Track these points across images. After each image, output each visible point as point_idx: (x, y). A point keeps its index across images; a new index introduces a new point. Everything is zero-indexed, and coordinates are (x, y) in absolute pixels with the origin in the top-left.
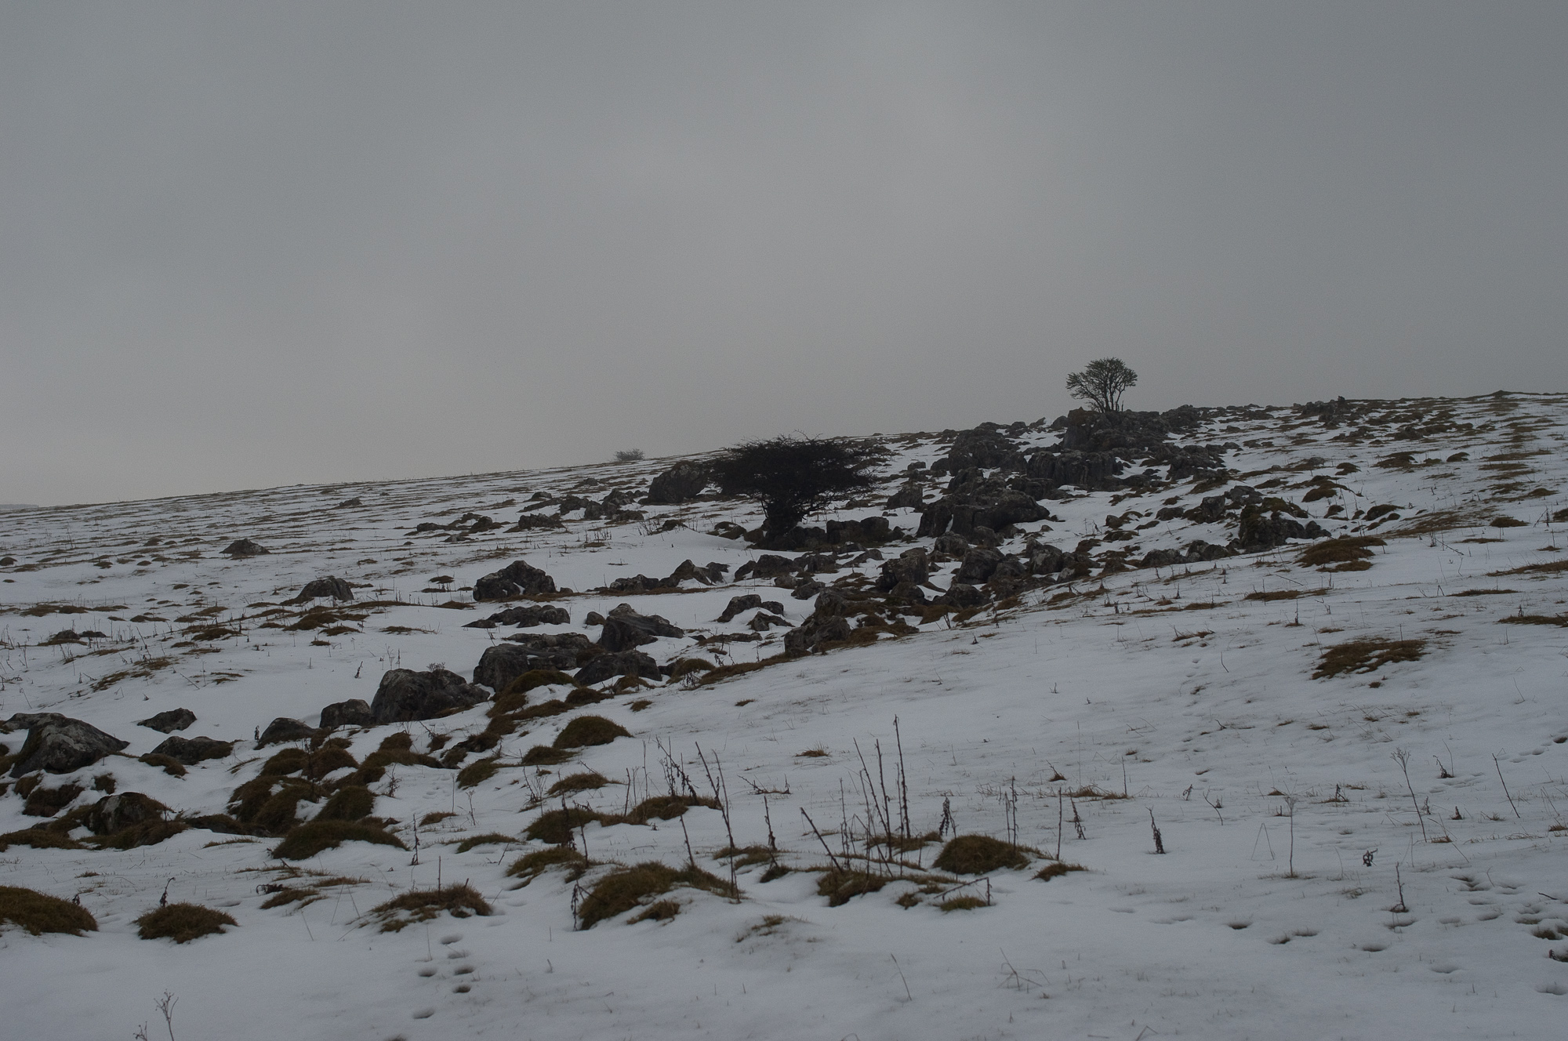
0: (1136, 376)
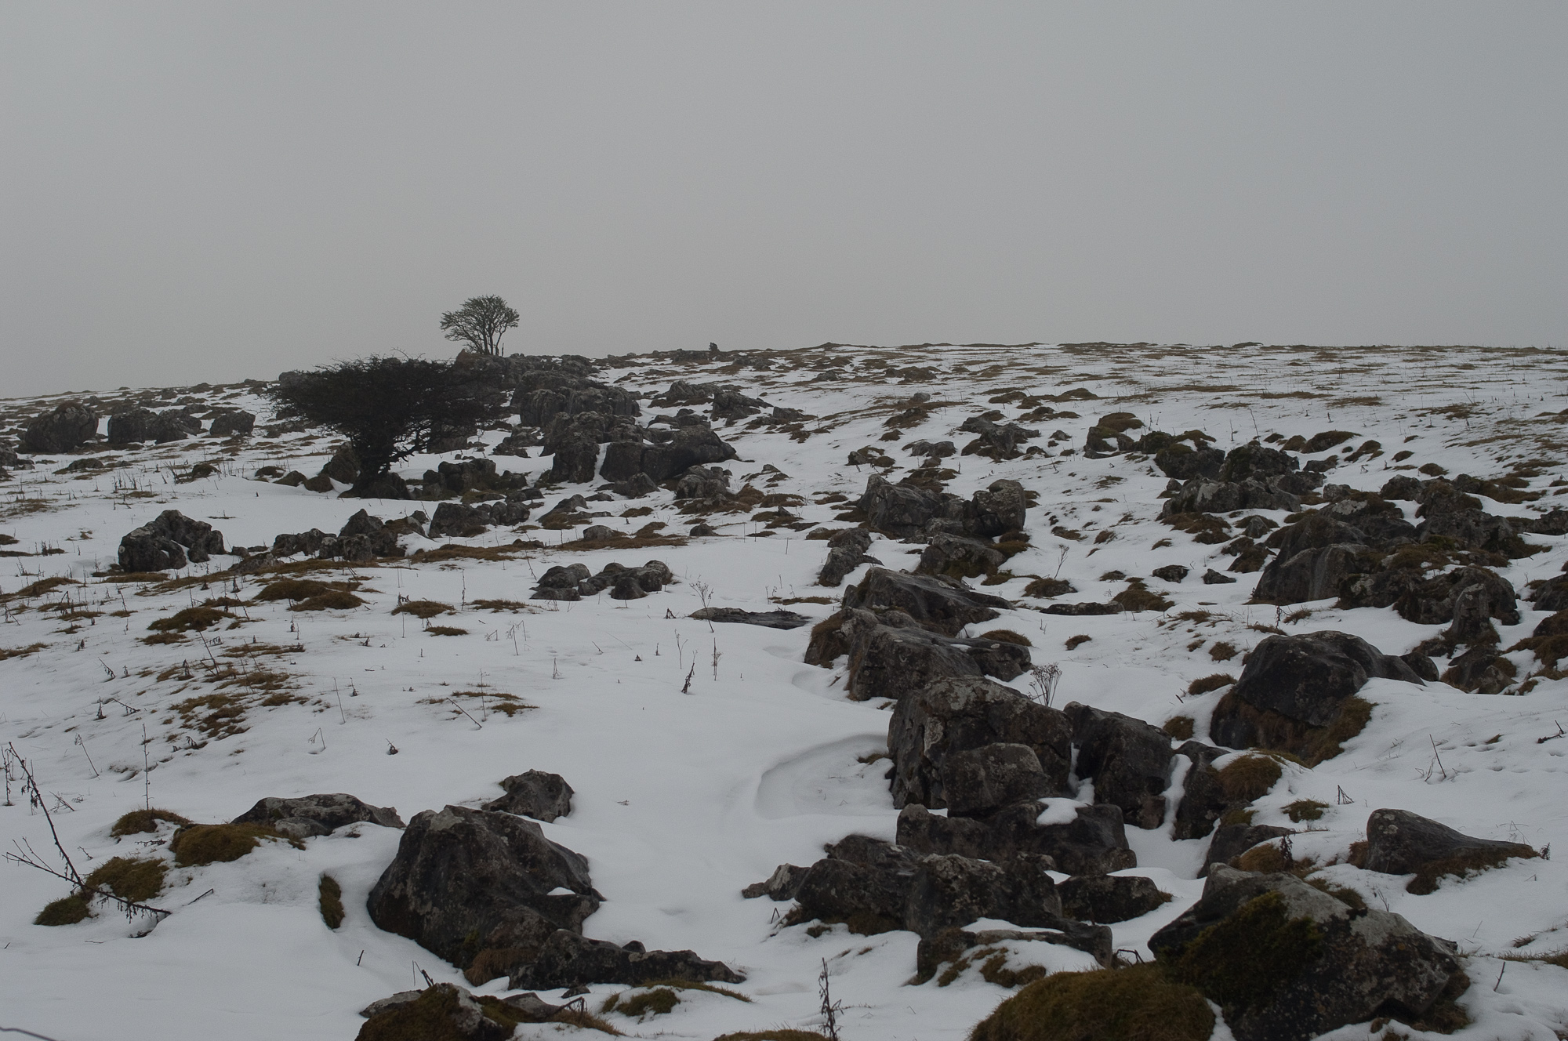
0: (518, 316)
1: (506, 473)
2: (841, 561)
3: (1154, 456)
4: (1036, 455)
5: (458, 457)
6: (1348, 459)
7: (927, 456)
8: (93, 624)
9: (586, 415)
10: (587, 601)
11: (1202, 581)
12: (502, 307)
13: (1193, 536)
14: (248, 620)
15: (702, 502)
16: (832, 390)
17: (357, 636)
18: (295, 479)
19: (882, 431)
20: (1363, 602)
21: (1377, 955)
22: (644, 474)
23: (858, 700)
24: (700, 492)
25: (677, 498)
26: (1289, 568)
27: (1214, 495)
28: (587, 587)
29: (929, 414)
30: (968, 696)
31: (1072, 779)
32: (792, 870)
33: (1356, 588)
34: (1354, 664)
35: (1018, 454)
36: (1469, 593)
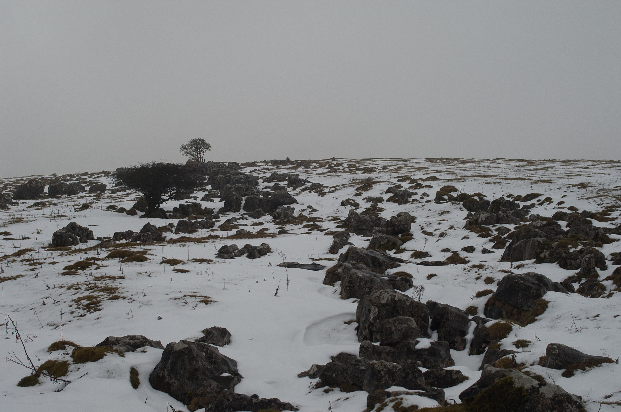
0: (211, 146)
1: (206, 208)
2: (338, 244)
3: (462, 203)
4: (416, 202)
5: (187, 202)
6: (539, 204)
7: (372, 202)
8: (41, 267)
9: (237, 185)
10: (237, 259)
11: (481, 252)
12: (204, 143)
13: (478, 234)
14: (103, 266)
15: (283, 220)
16: (335, 176)
17: (146, 273)
18: (122, 210)
19: (355, 193)
20: (545, 261)
21: (550, 401)
22: (260, 209)
23: (345, 299)
24: (282, 216)
25: (273, 218)
26: (515, 248)
27: (486, 218)
28: (237, 254)
29: (373, 186)
30: (388, 298)
31: (429, 331)
32: (318, 366)
33: (542, 255)
34: (541, 286)
35: (408, 202)
36: (587, 258)
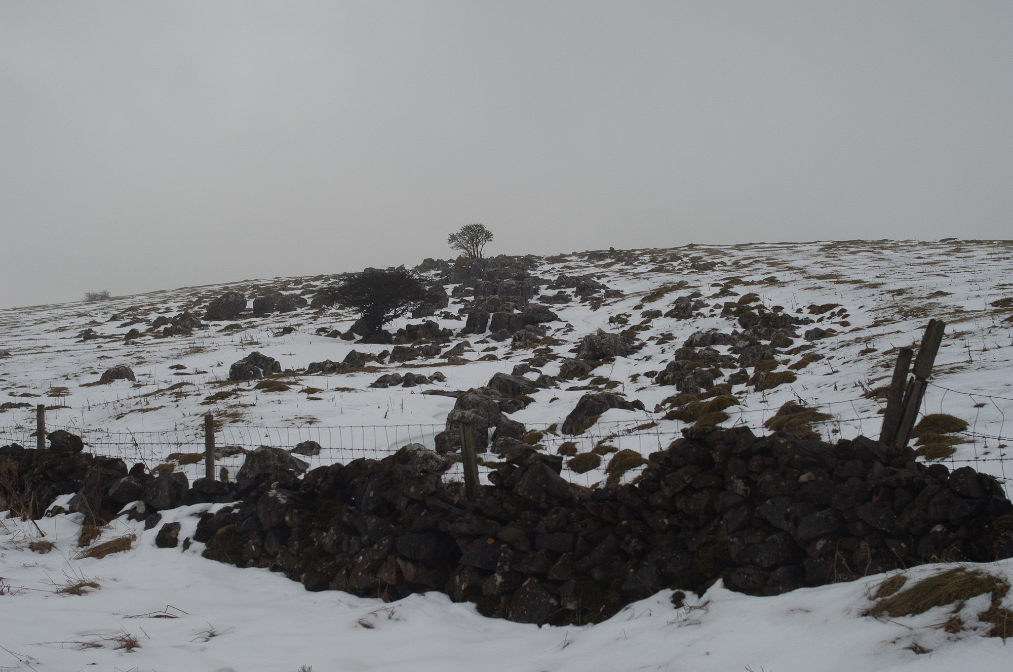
0: (492, 235)
1: (444, 329)
3: (738, 318)
4: (699, 317)
5: (424, 321)
6: (828, 318)
7: (647, 318)
8: (186, 399)
10: (391, 388)
12: (483, 230)
14: (242, 396)
17: (279, 400)
18: (335, 334)
19: (637, 304)
22: (505, 329)
24: (523, 339)
25: (511, 343)
28: (394, 383)
34: (609, 403)
35: (692, 316)
